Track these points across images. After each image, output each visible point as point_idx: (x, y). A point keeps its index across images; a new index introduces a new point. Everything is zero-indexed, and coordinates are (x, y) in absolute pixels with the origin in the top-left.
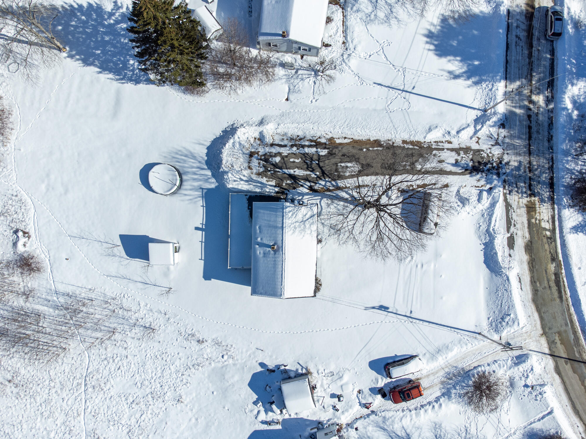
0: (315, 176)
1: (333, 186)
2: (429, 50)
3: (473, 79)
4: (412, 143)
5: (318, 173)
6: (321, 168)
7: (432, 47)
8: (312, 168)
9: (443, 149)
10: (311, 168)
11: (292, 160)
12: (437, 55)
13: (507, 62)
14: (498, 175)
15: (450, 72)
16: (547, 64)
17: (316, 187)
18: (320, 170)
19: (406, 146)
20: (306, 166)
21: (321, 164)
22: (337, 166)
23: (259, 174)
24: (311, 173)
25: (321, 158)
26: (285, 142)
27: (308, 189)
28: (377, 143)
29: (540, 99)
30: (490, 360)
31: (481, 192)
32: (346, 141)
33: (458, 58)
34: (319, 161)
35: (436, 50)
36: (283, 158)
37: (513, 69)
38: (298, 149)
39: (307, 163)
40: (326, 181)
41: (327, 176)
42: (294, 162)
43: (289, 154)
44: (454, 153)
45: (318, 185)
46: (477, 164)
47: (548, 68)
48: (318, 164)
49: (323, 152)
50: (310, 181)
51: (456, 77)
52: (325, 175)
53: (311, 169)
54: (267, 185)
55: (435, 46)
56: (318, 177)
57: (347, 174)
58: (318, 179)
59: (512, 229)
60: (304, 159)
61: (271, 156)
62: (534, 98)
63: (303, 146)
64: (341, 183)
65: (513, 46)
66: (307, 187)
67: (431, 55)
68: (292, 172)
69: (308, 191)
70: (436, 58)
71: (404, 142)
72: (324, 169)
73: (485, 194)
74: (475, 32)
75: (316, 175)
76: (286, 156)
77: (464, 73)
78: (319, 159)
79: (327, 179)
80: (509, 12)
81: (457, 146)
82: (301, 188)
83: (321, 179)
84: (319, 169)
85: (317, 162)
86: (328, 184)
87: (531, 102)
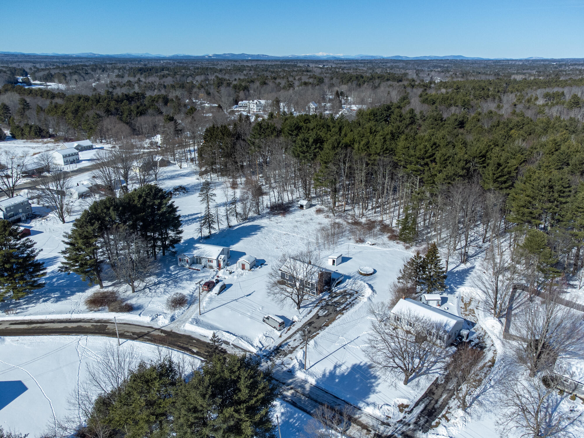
2: (361, 362)
3: (328, 374)
4: (315, 336)
5: (330, 304)
6: (332, 305)
7: (362, 364)
9: (300, 344)
10: (335, 303)
12: (356, 364)
13: (327, 393)
14: (265, 356)
15: (340, 366)
16: (308, 410)
19: (315, 334)
22: (328, 310)
24: (332, 302)
26: (354, 302)
28: (327, 325)
29: (289, 393)
30: (185, 313)
31: (263, 347)
32: (337, 317)
33: (346, 374)
35: (359, 365)
37: (319, 393)
39: (338, 303)
42: (342, 300)
44: (294, 346)
46: (279, 351)
47: (305, 408)
48: (334, 305)
49: (338, 309)
51: (335, 367)
55: (362, 367)
57: (320, 311)
59: (232, 346)
60: (341, 303)
61: (351, 296)
62: (293, 391)
63: (347, 305)
64: (318, 308)
65: (335, 400)
67: (358, 362)
68: (338, 298)
70: (354, 363)
71: (318, 334)
72: (330, 306)
73: (261, 346)
74: (357, 389)
76: (347, 299)
77: (335, 372)
78: (336, 307)
80: (359, 409)
81: (297, 349)
87: (291, 389)
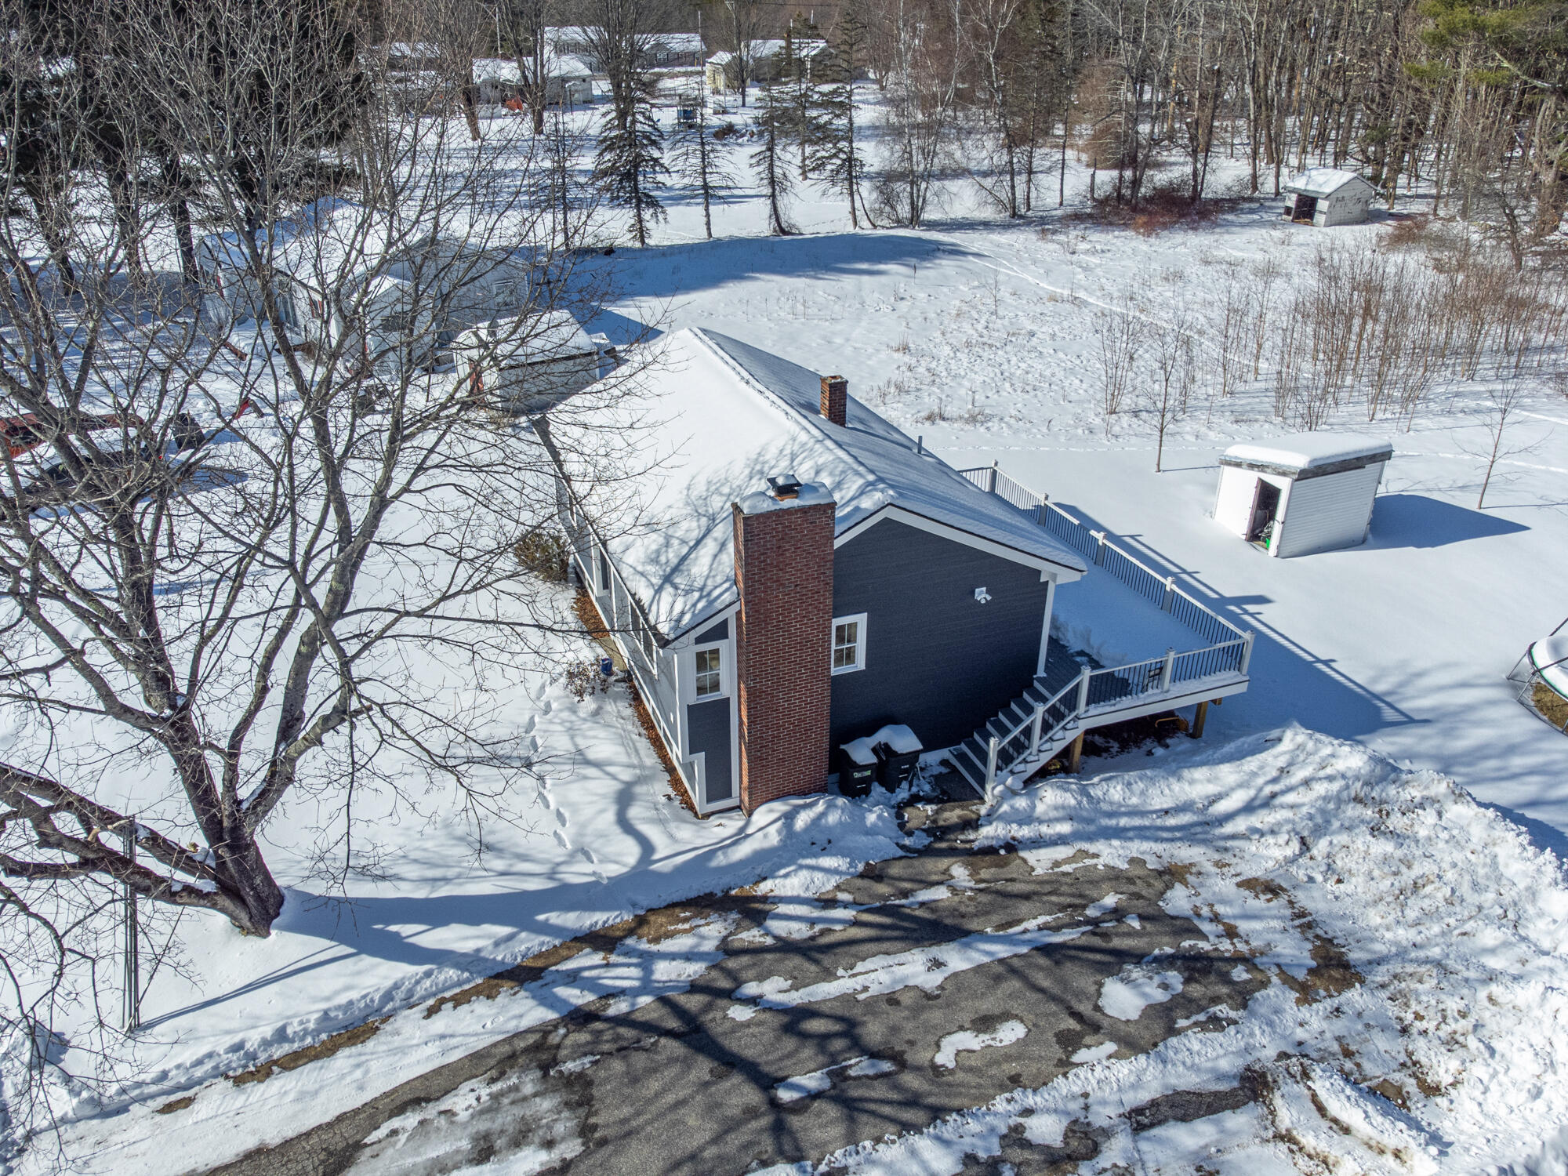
0: (751, 989)
1: (573, 978)
5: (740, 1013)
6: (730, 1062)
8: (805, 1036)
10: (824, 1038)
11: (1011, 1033)
17: (713, 931)
18: (732, 1044)
20: (874, 1032)
21: (742, 1094)
22: (585, 1131)
23: (1173, 874)
24: (796, 998)
25: (767, 1144)
27: (764, 899)
34: (774, 1104)
36: (1092, 1026)
38: (1015, 1137)
39: (875, 1055)
40: (647, 985)
41: (648, 1027)
42: (985, 1023)
43: (1065, 1065)
45: (709, 946)
48: (767, 1082)
50: (786, 946)
52: (673, 1024)
53: (816, 1026)
54: (1076, 836)
56: (730, 995)
57: (462, 1101)
58: (724, 983)
60: (910, 1080)
61: (1181, 1004)
66: (783, 909)
68: (957, 959)
69: (764, 888)
72: (703, 1068)
75: (753, 1001)
76: (1070, 1042)
78: (779, 1129)
79: (644, 1000)
82: (825, 884)
83: (694, 988)
84: (747, 1047)
85: (785, 1095)
86: (626, 975)
